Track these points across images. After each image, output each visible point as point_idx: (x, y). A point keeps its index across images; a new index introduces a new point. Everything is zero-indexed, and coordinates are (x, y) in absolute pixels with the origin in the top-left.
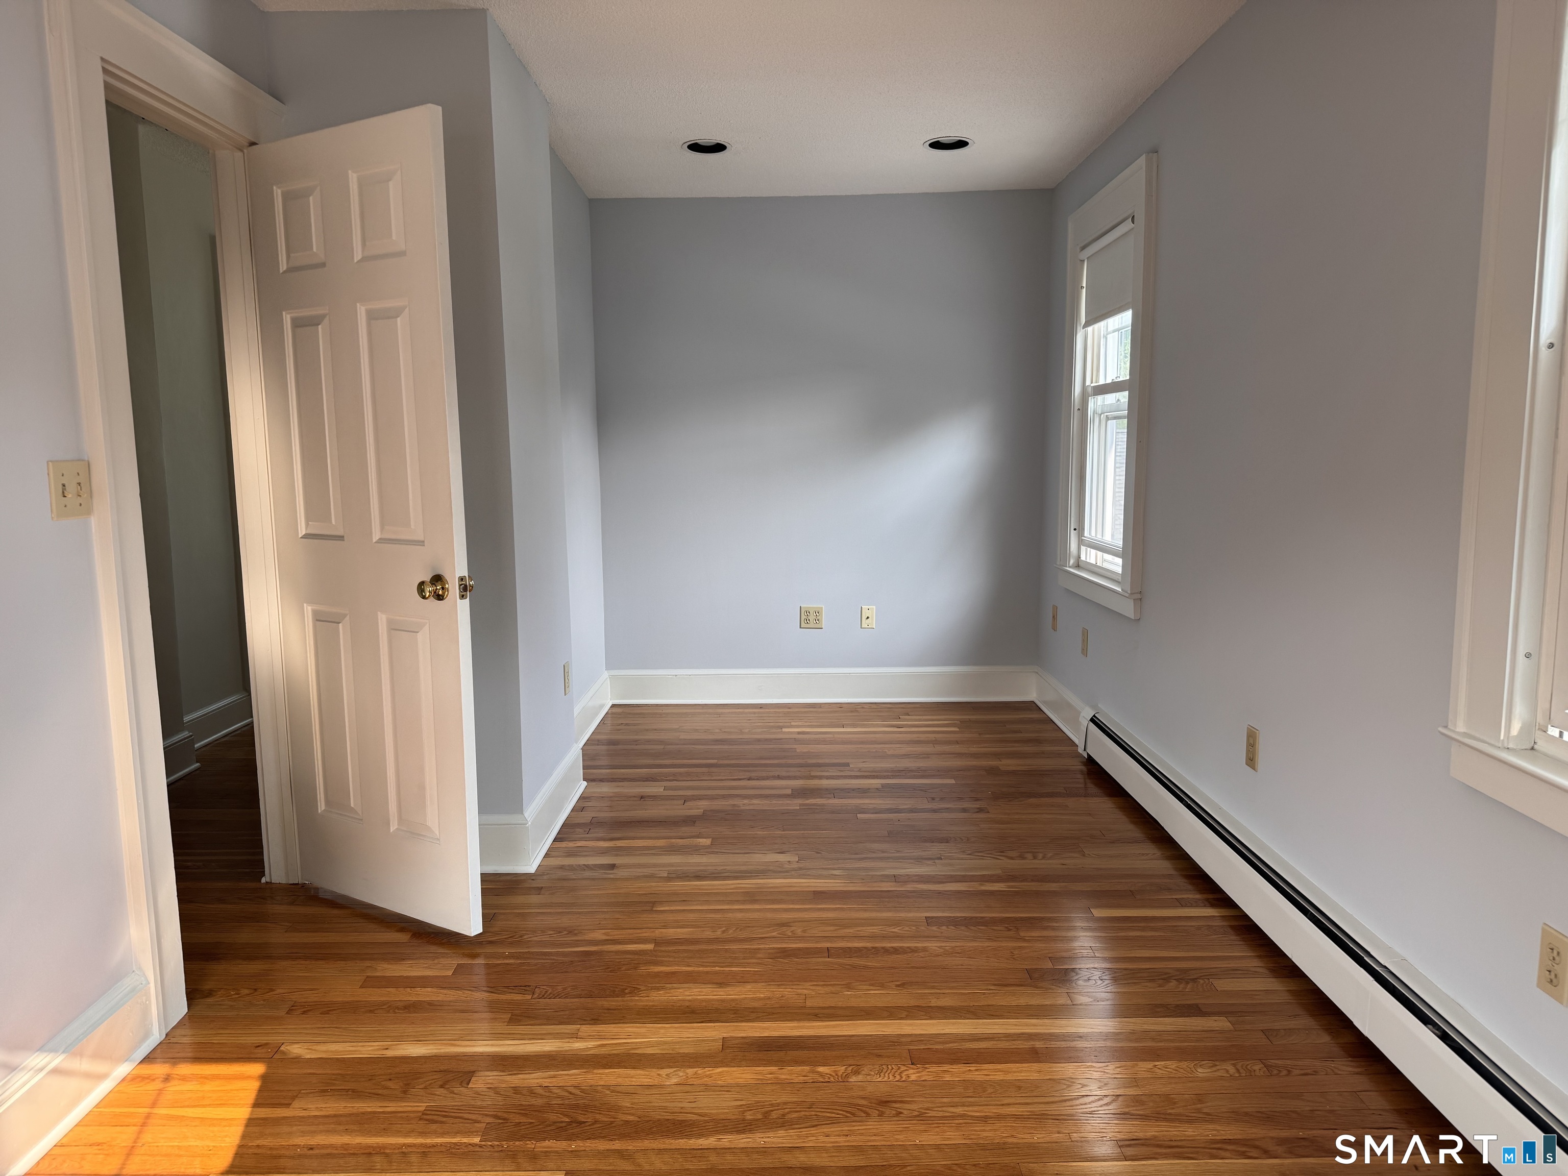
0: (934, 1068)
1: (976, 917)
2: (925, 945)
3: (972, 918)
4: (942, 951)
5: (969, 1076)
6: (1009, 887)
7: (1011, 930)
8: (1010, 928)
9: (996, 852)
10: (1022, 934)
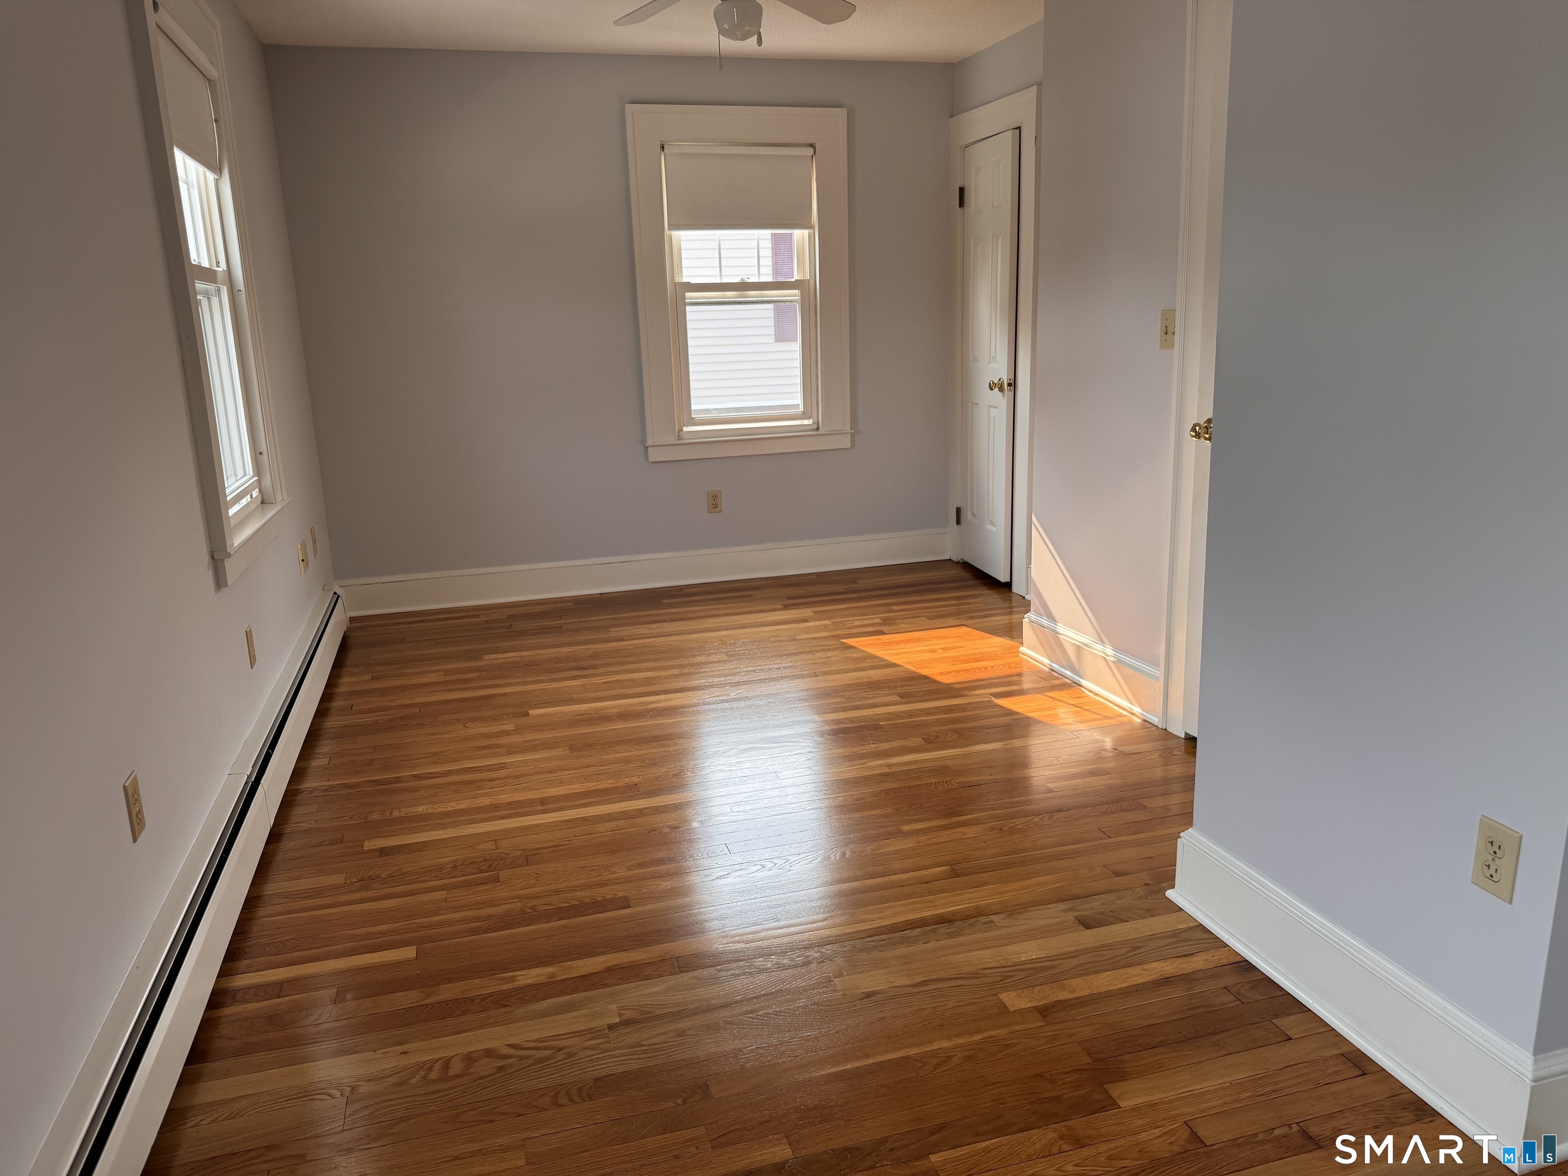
0: (620, 784)
1: (569, 918)
2: (630, 872)
3: (574, 917)
4: (612, 869)
5: (594, 784)
6: (512, 979)
7: (530, 908)
8: (530, 911)
9: (511, 1065)
10: (519, 905)
